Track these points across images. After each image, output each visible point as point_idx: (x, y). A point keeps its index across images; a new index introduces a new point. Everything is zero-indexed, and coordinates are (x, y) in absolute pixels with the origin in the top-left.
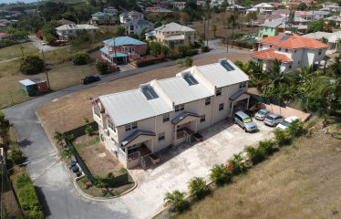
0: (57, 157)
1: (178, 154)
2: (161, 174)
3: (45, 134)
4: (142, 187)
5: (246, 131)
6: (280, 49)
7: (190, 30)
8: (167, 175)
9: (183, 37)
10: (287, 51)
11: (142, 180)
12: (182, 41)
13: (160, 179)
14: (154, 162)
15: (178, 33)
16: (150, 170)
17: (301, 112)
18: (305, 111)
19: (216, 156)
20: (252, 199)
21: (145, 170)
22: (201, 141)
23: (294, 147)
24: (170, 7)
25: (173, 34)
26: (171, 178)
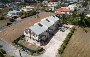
0: (15, 48)
1: (51, 40)
2: (50, 46)
3: (5, 42)
4: (47, 50)
5: (63, 31)
6: (61, 12)
7: (33, 8)
8: (52, 45)
9: (32, 10)
10: (63, 12)
11: (46, 48)
12: (32, 11)
13: (50, 47)
14: (46, 43)
15: (30, 9)
16: (46, 45)
17: (72, 25)
18: (73, 25)
19: (60, 38)
20: (75, 46)
21: (45, 46)
22: (54, 35)
23: (75, 33)
24: (20, 2)
25: (29, 9)
26: (53, 46)
